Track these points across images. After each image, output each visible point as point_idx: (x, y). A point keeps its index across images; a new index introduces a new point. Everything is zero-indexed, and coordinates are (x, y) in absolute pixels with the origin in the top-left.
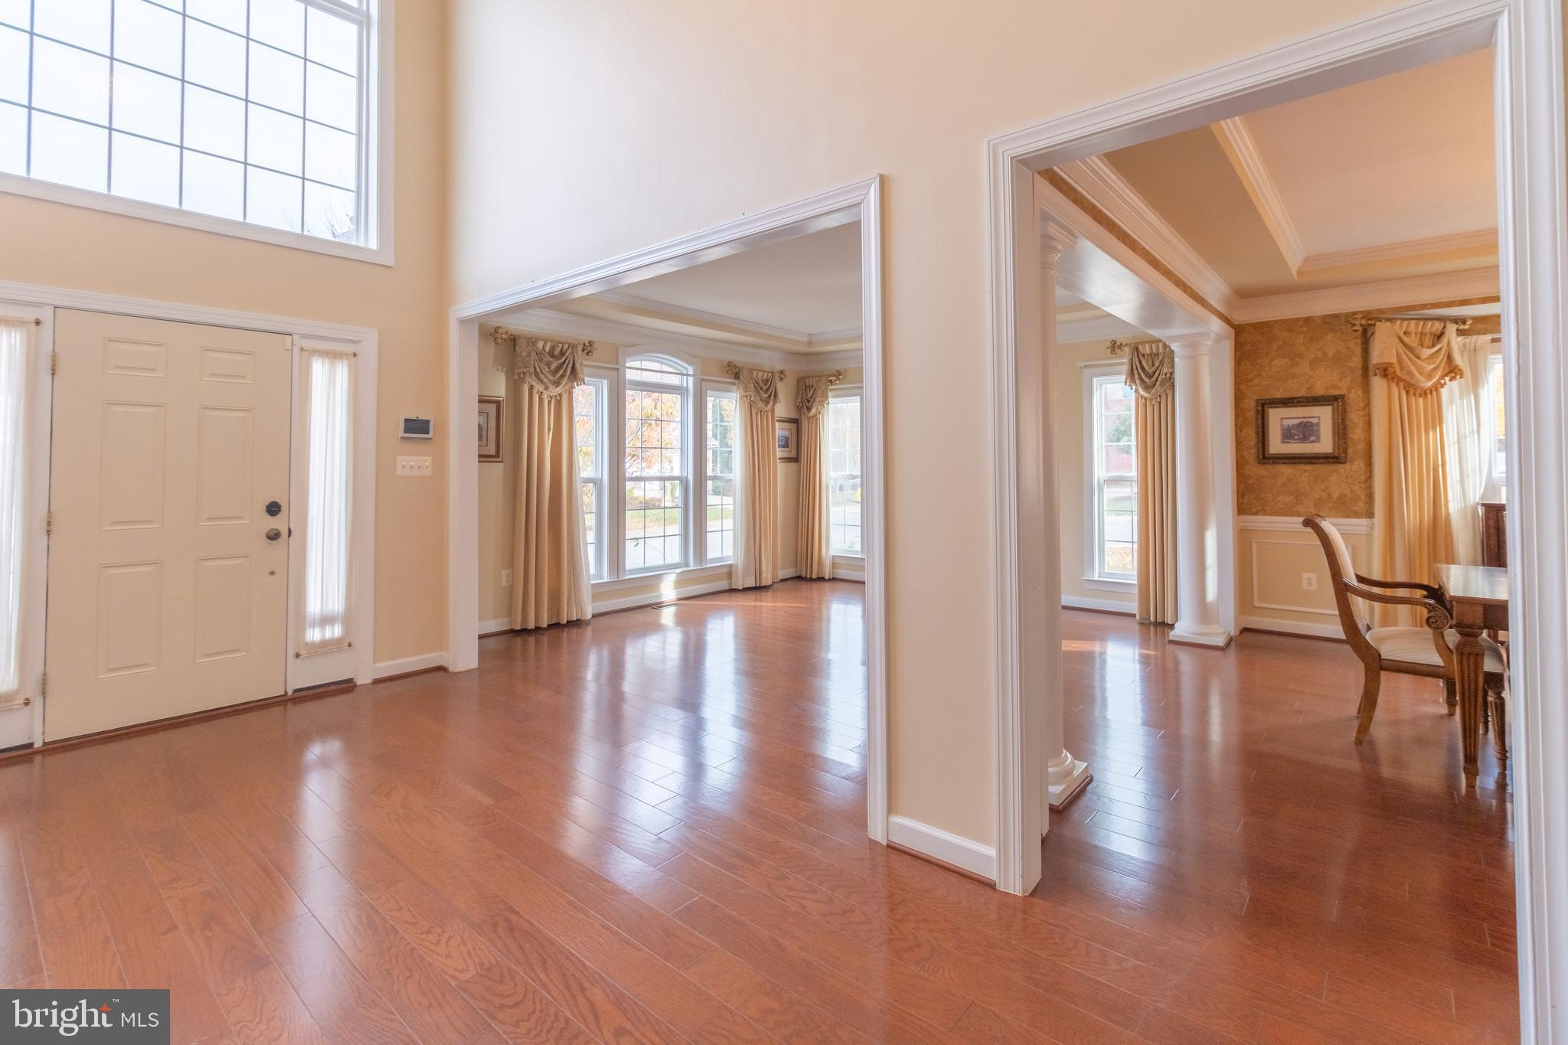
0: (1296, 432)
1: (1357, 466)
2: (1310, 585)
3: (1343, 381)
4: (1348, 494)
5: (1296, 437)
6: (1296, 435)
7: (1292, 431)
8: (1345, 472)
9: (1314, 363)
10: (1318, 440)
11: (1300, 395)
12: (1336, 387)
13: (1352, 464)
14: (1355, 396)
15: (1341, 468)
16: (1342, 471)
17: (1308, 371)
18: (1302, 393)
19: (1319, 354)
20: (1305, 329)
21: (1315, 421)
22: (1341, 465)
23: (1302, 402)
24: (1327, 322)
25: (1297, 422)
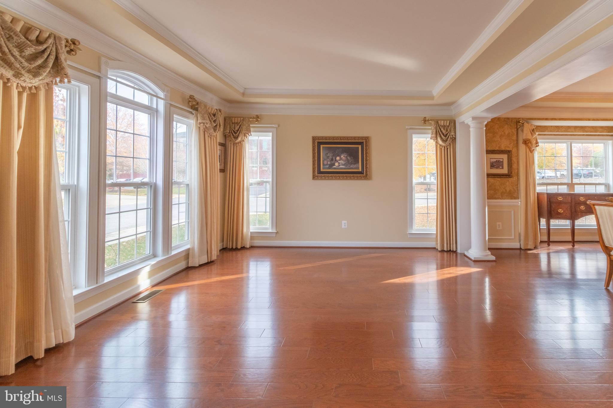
0: (495, 165)
1: (514, 179)
2: (499, 227)
3: (511, 144)
4: (512, 190)
5: (495, 167)
6: (495, 166)
7: (494, 164)
8: (511, 180)
9: (501, 136)
10: (503, 168)
11: (496, 149)
12: (509, 147)
13: (513, 178)
14: (514, 151)
15: (510, 180)
16: (510, 181)
17: (499, 140)
18: (497, 148)
19: (503, 133)
20: (498, 122)
21: (501, 160)
22: (510, 178)
23: (498, 152)
24: (506, 121)
25: (495, 160)
